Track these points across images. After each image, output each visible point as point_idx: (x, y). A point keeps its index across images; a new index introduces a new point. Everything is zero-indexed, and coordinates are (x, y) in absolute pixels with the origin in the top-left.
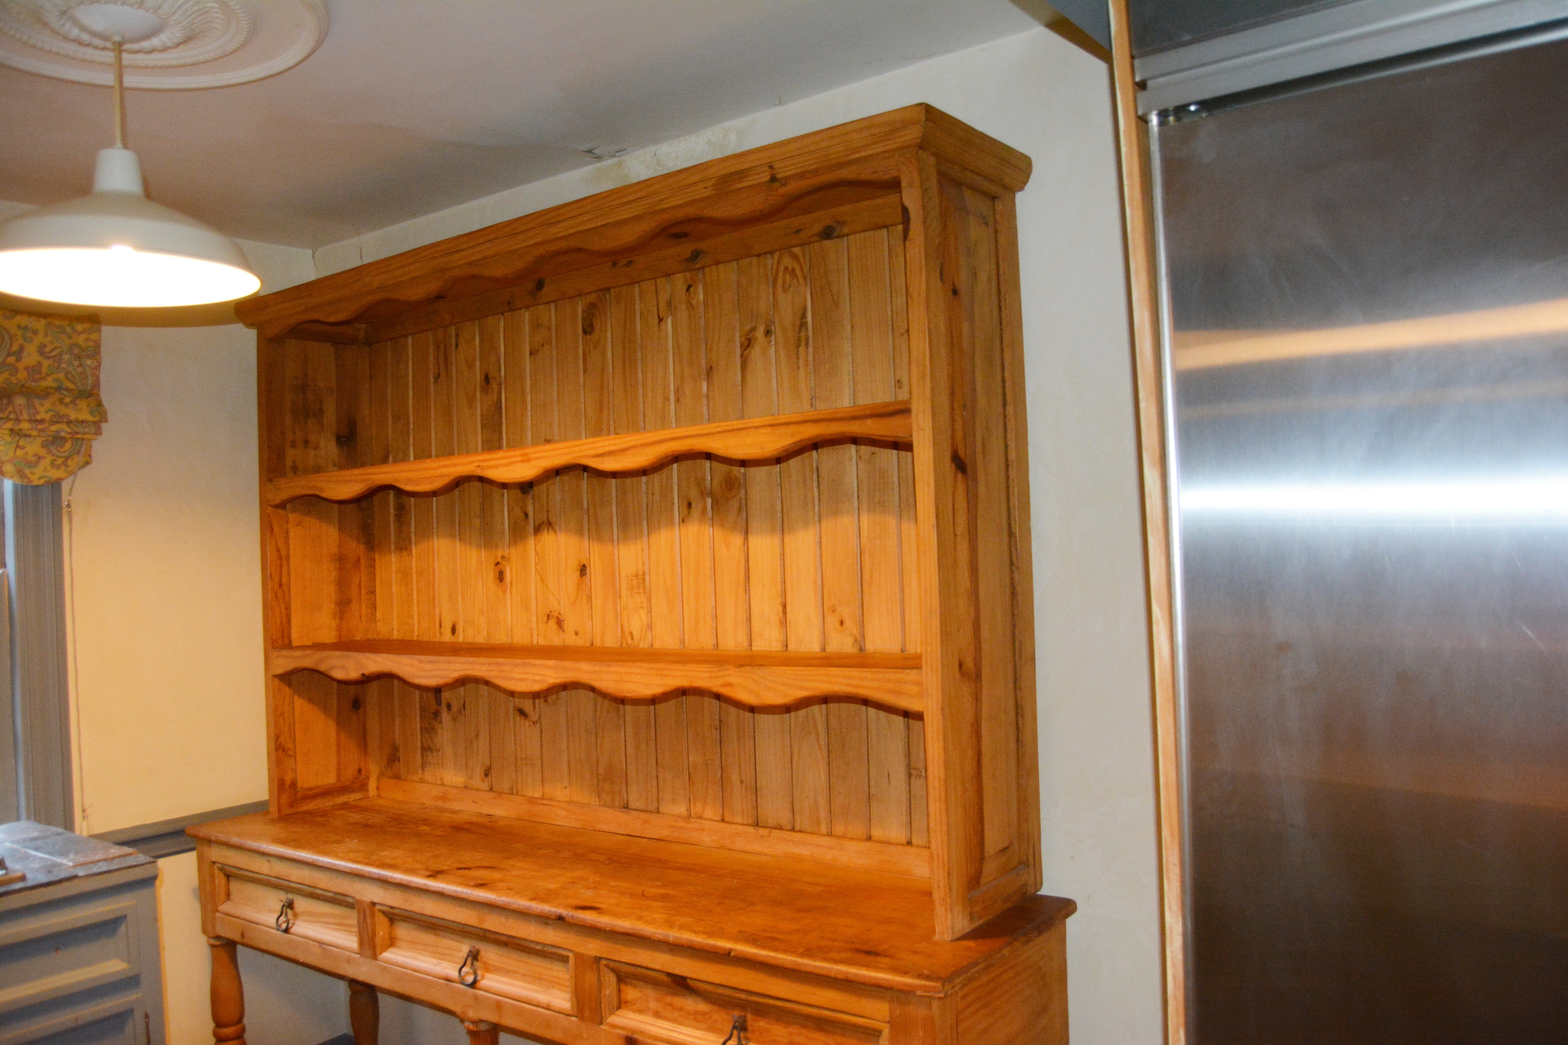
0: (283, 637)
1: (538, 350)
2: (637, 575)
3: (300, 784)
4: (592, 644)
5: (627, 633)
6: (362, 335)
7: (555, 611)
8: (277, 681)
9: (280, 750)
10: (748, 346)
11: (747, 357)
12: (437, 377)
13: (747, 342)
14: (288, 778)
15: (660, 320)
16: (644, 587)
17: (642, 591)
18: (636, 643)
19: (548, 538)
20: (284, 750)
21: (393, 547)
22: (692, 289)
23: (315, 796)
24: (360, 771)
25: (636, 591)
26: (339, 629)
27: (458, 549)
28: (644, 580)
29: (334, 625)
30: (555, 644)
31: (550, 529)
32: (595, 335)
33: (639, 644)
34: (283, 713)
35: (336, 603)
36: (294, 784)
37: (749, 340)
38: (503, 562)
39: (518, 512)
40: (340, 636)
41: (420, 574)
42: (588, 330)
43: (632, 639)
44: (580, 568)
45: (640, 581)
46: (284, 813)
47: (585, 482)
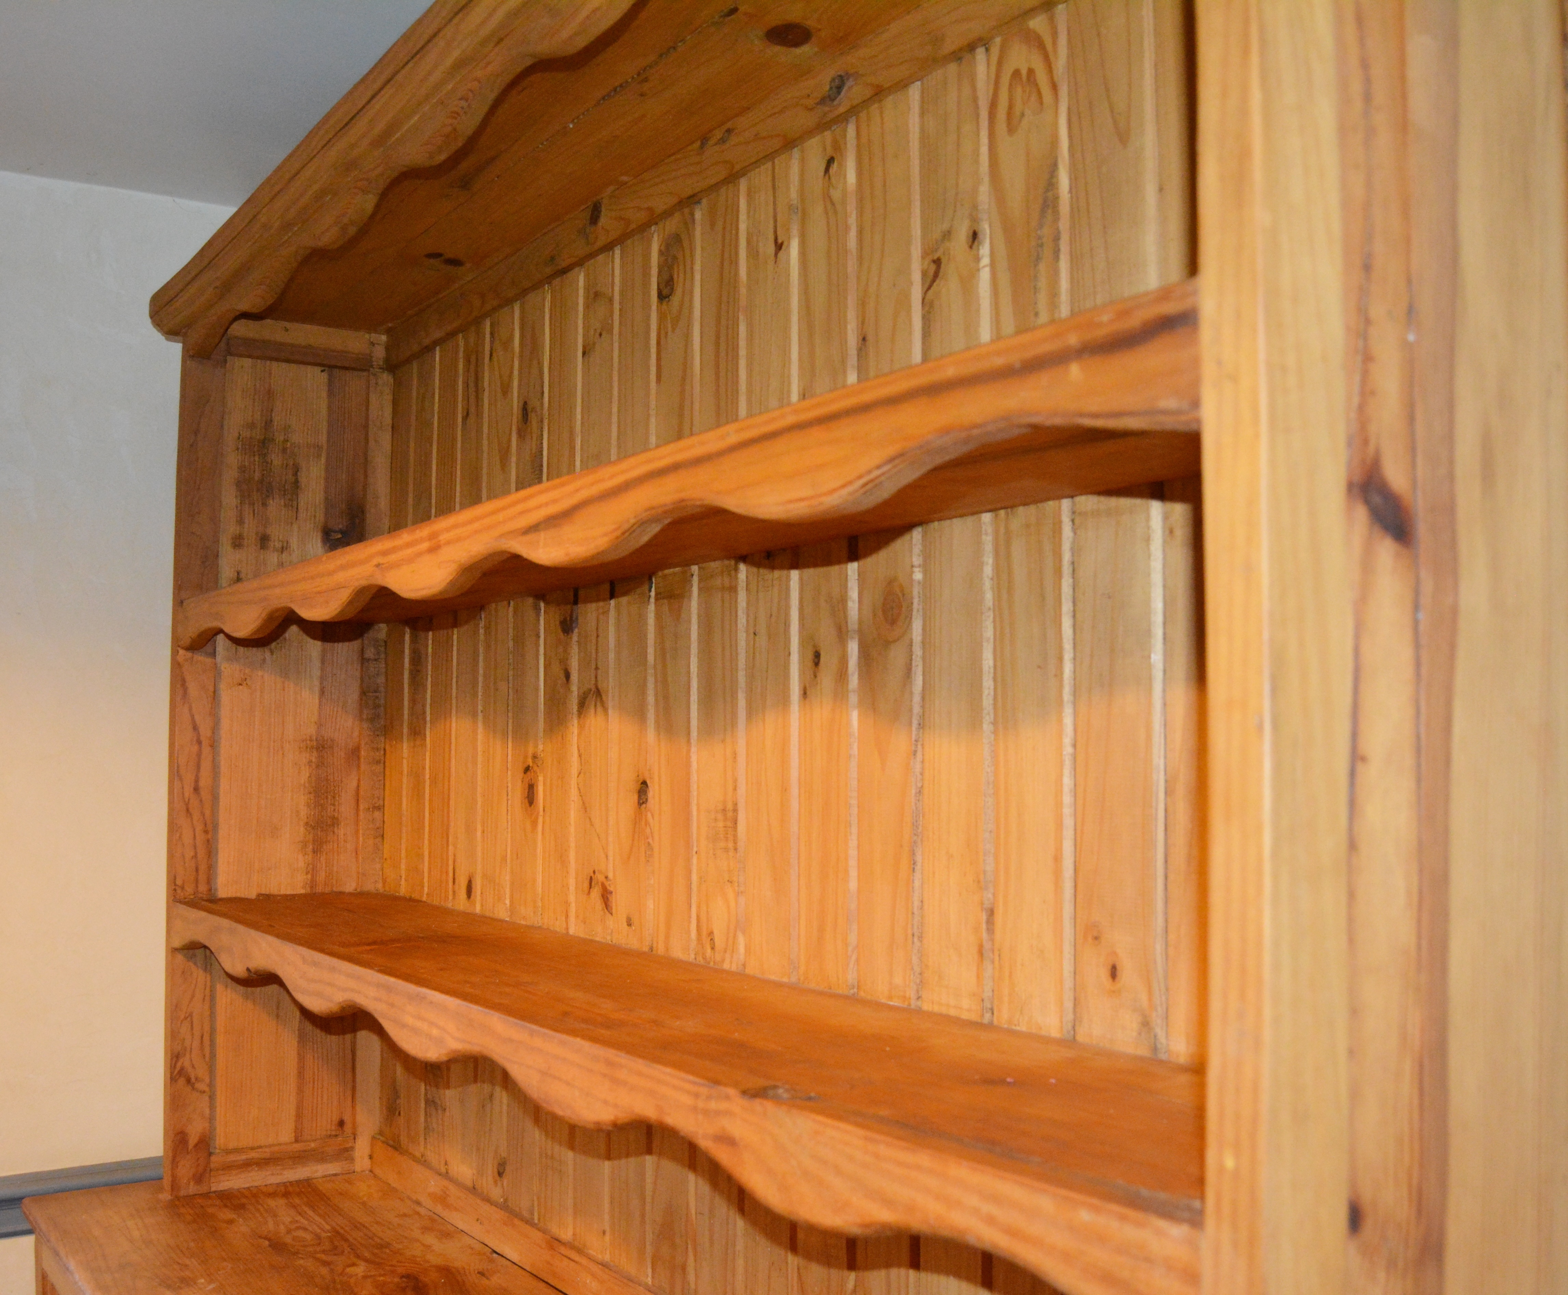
0: (197, 881)
1: (594, 344)
2: (724, 810)
3: (220, 1141)
4: (651, 949)
5: (704, 933)
6: (379, 353)
7: (600, 872)
8: (180, 957)
9: (182, 1081)
10: (936, 275)
11: (931, 305)
12: (466, 417)
13: (933, 267)
14: (195, 1131)
15: (779, 246)
16: (735, 836)
17: (731, 845)
18: (718, 958)
19: (594, 720)
20: (189, 1081)
21: (405, 730)
22: (835, 167)
23: (247, 1165)
24: (341, 1123)
25: (722, 844)
26: (312, 870)
27: (480, 737)
28: (735, 822)
29: (301, 864)
30: (597, 939)
31: (598, 704)
32: (676, 299)
33: (723, 961)
34: (191, 1015)
35: (307, 824)
36: (205, 1143)
37: (937, 262)
38: (535, 768)
39: (556, 669)
40: (313, 883)
41: (434, 781)
42: (665, 292)
43: (713, 948)
44: (638, 787)
45: (729, 824)
46: (182, 1193)
47: (652, 607)
